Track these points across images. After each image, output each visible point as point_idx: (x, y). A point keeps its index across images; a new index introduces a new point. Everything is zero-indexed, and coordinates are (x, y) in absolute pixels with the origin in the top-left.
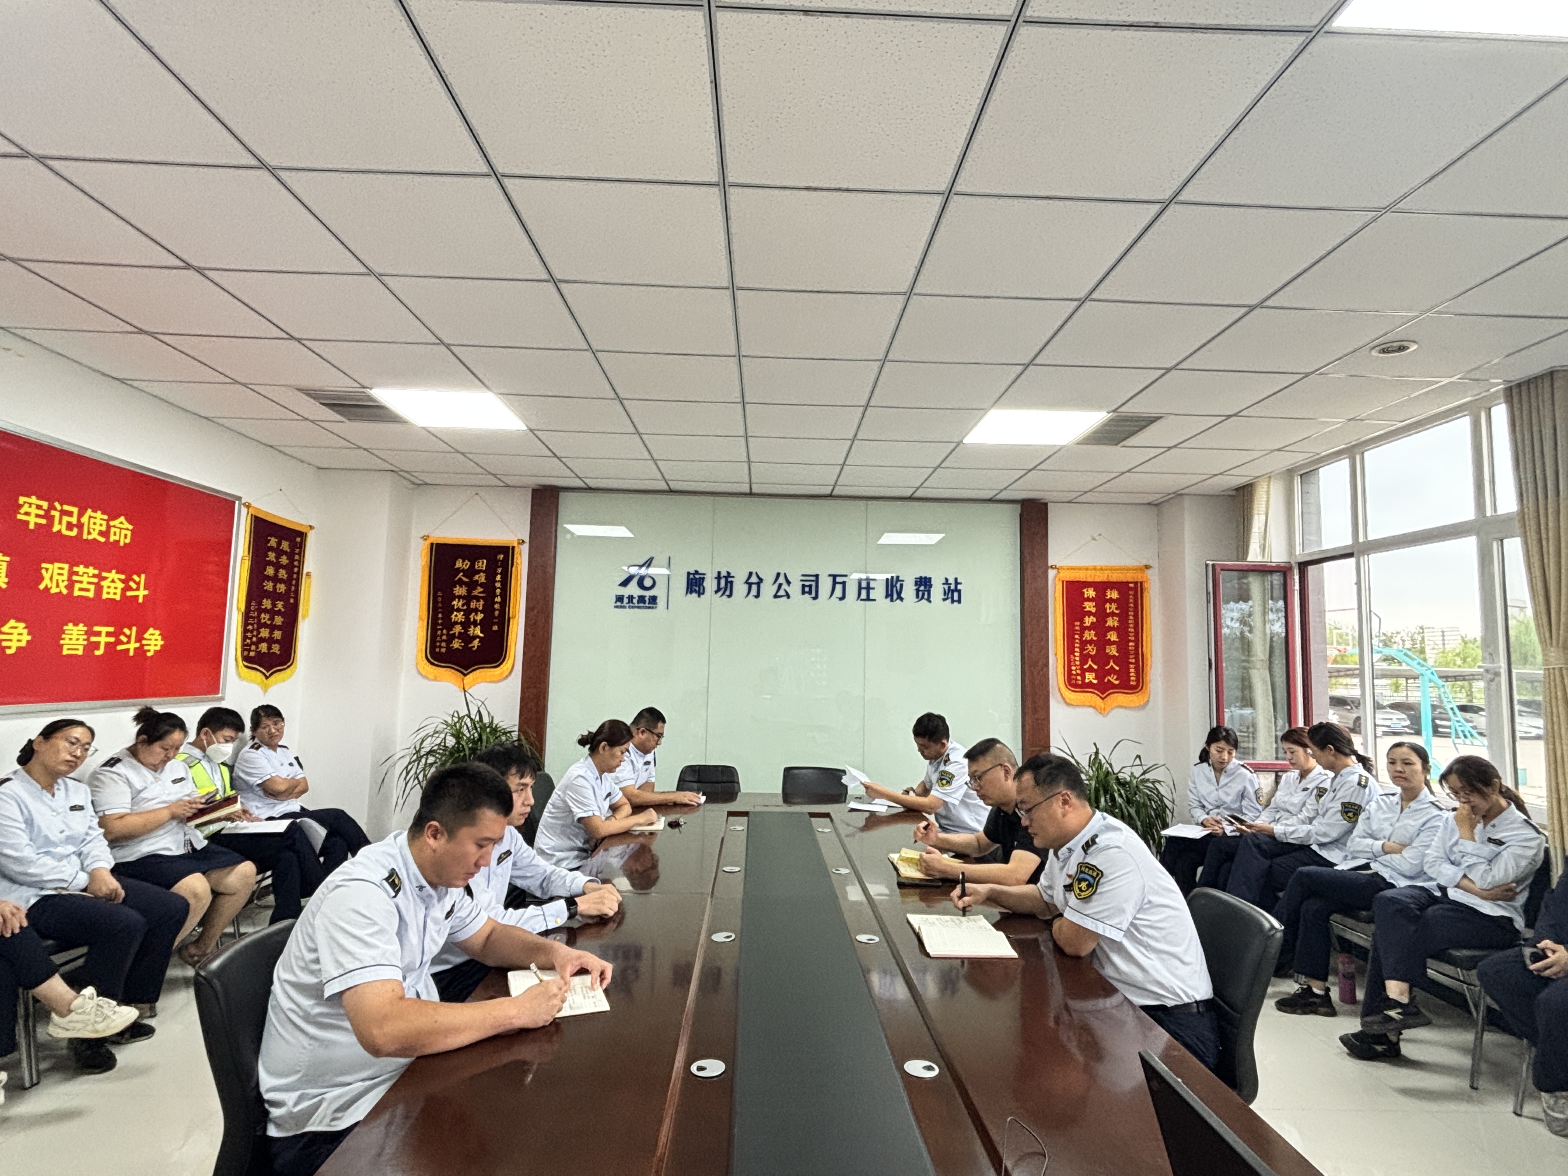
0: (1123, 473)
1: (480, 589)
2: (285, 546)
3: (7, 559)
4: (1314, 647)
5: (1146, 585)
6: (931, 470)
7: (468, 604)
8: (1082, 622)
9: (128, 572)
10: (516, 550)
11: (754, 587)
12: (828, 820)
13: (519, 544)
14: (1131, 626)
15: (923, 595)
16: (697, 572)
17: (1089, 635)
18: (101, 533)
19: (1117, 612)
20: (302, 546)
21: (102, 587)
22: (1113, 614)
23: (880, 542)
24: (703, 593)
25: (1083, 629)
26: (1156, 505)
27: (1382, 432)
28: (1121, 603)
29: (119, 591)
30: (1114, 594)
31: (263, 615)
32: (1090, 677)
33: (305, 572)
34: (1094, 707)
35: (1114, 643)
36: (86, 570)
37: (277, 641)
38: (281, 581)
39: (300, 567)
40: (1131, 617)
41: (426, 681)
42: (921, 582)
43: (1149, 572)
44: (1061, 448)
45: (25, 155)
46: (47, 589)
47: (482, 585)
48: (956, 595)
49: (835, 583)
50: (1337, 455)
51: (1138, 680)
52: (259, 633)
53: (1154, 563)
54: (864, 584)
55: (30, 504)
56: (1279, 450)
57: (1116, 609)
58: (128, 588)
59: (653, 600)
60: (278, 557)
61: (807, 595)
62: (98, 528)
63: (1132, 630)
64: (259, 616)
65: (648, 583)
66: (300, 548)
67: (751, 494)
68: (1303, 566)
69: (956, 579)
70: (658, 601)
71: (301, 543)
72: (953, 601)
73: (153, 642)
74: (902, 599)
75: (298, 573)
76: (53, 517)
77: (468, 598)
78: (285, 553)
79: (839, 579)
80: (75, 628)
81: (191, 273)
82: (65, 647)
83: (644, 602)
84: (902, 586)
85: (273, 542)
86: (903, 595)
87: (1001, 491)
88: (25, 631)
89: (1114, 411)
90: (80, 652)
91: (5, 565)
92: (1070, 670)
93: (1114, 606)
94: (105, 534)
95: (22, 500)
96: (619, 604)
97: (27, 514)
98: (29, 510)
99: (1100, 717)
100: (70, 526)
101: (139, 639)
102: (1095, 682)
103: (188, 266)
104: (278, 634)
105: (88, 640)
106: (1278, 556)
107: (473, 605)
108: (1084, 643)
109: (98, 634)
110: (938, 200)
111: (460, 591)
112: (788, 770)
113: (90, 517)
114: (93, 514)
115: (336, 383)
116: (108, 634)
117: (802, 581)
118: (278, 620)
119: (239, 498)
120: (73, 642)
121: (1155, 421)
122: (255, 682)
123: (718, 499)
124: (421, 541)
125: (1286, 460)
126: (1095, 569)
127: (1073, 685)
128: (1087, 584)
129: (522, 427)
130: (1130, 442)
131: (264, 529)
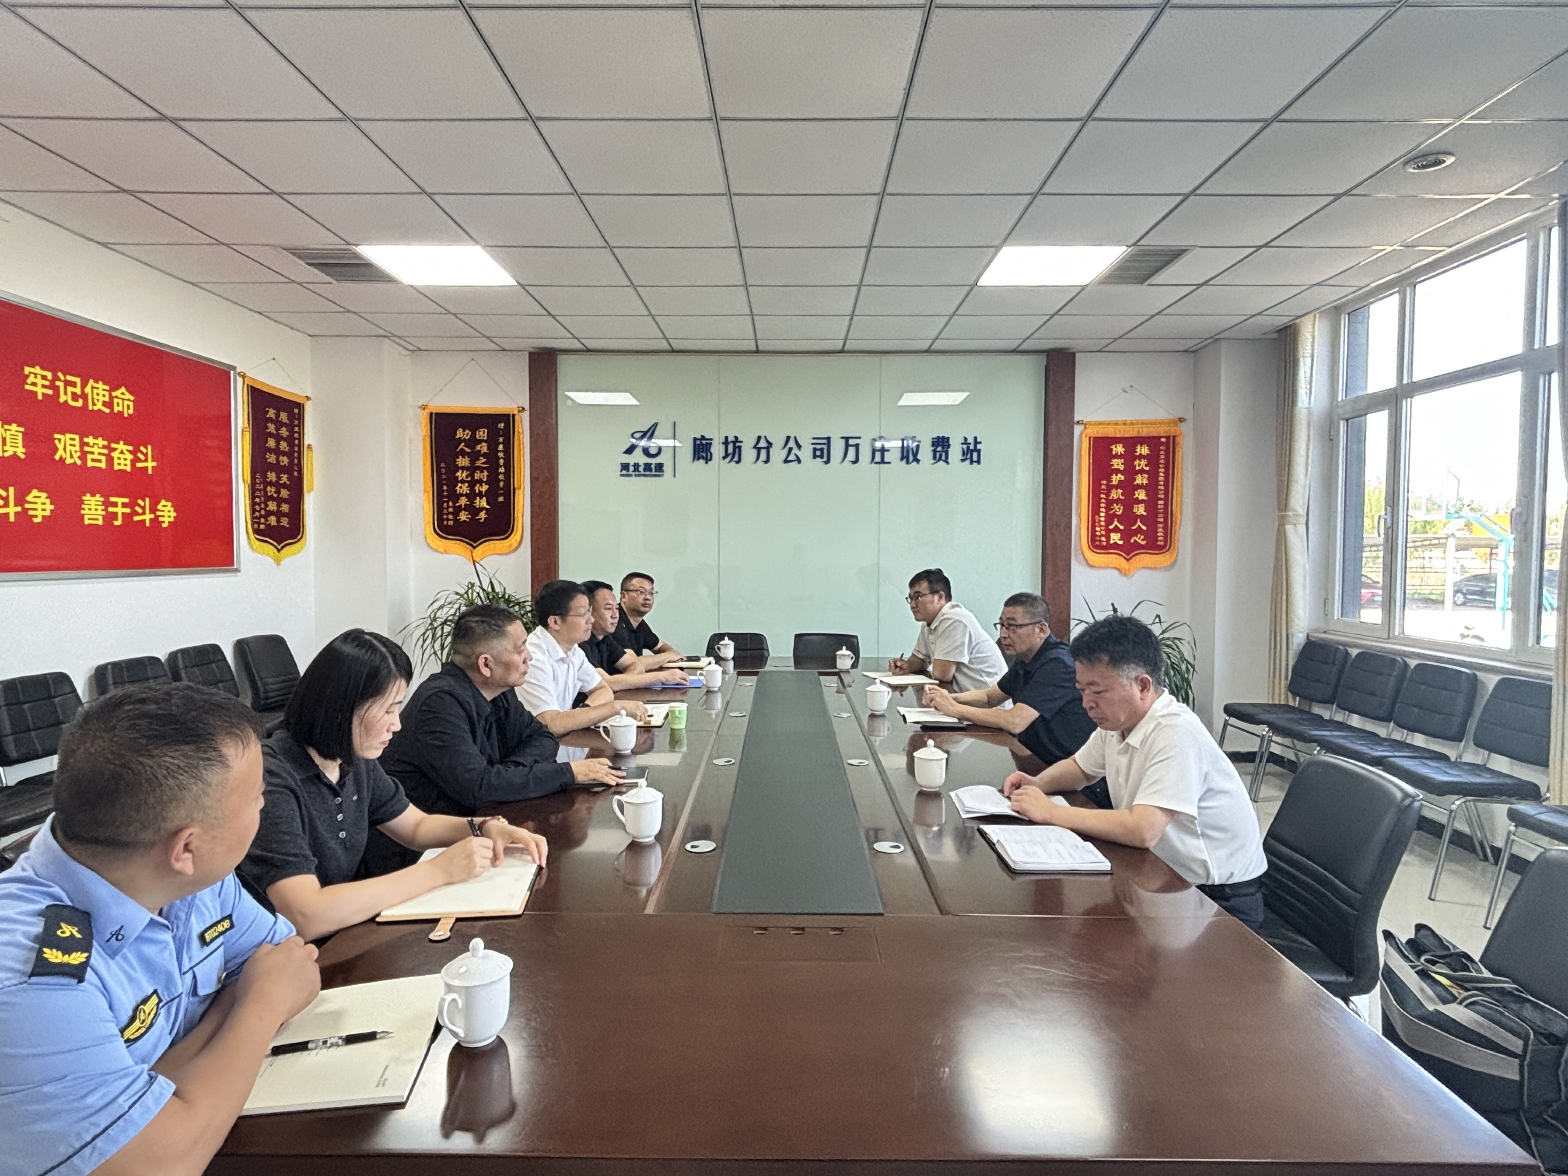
0: (1153, 316)
1: (483, 460)
2: (284, 417)
3: (22, 429)
5: (1177, 439)
6: (947, 318)
7: (472, 475)
8: (1109, 481)
9: (135, 444)
10: (517, 418)
11: (763, 452)
13: (519, 411)
14: (1162, 483)
15: (941, 456)
16: (703, 438)
17: (1117, 494)
18: (105, 404)
19: (1147, 469)
20: (300, 417)
21: (112, 458)
22: (1142, 471)
23: (900, 403)
24: (711, 460)
25: (1110, 488)
26: (1194, 352)
27: (1430, 260)
28: (1152, 460)
29: (128, 462)
30: (1144, 450)
31: (269, 488)
32: (1115, 538)
33: (306, 444)
34: (1118, 569)
35: (1142, 501)
36: (95, 441)
37: (285, 515)
38: (284, 454)
39: (301, 438)
40: (1161, 474)
41: (436, 554)
42: (938, 442)
43: (1182, 425)
44: (1083, 288)
46: (62, 460)
47: (484, 455)
48: (975, 455)
49: (847, 446)
50: (1383, 290)
51: (1165, 540)
52: (267, 506)
53: (1189, 416)
54: (878, 447)
55: (36, 375)
56: (1319, 284)
57: (1146, 466)
58: (136, 460)
59: (660, 467)
60: (277, 429)
61: (818, 459)
62: (101, 399)
63: (1162, 488)
64: (265, 488)
65: (653, 449)
66: (299, 419)
67: (757, 352)
69: (976, 438)
70: (664, 468)
71: (299, 414)
72: (972, 462)
73: (166, 514)
74: (918, 461)
75: (299, 446)
76: (58, 387)
77: (472, 469)
78: (285, 424)
79: (851, 442)
80: (93, 499)
81: (167, 124)
82: (86, 517)
83: (651, 470)
84: (918, 447)
85: (271, 413)
86: (919, 457)
87: (1025, 340)
88: (48, 501)
89: (1134, 245)
90: (100, 522)
91: (20, 435)
92: (1094, 531)
93: (1143, 462)
94: (109, 404)
95: (27, 370)
96: (624, 472)
97: (34, 384)
98: (35, 380)
99: (1124, 579)
100: (75, 397)
101: (153, 510)
102: (1121, 543)
103: (163, 118)
104: (285, 508)
107: (477, 476)
108: (1110, 503)
109: (115, 505)
111: (462, 462)
112: (799, 637)
113: (93, 388)
114: (95, 385)
115: (322, 241)
116: (124, 505)
117: (813, 444)
118: (285, 493)
119: (234, 368)
120: (93, 512)
121: (1179, 255)
122: (268, 555)
123: (724, 358)
124: (420, 411)
125: (1330, 296)
126: (1124, 424)
127: (1097, 547)
128: (1116, 440)
129: (513, 282)
130: (1156, 279)
131: (261, 399)
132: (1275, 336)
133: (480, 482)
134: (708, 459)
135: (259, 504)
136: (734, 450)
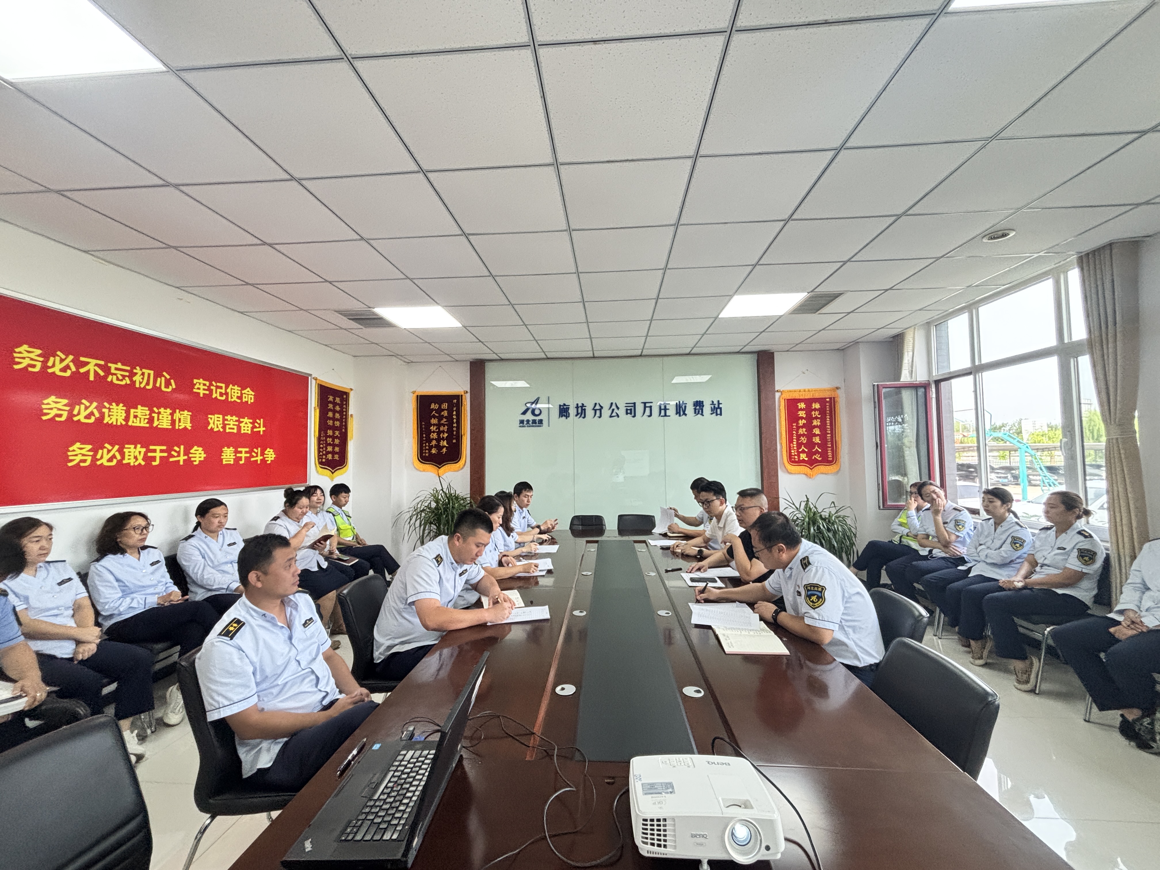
0: (820, 331)
1: (445, 420)
2: (338, 400)
3: (190, 413)
4: (946, 433)
5: (837, 399)
6: (700, 336)
7: (439, 428)
8: (798, 423)
9: (254, 418)
10: (463, 397)
11: (598, 412)
12: (644, 544)
13: (464, 393)
14: (828, 424)
15: (699, 411)
16: (565, 405)
17: (802, 431)
18: (238, 397)
19: (819, 416)
20: (347, 400)
21: (240, 427)
22: (816, 418)
23: (673, 382)
24: (569, 416)
25: (798, 428)
26: (843, 350)
27: (991, 293)
28: (822, 411)
29: (249, 429)
30: (817, 406)
31: (328, 439)
32: (803, 456)
33: (350, 414)
34: (806, 475)
35: (818, 435)
36: (232, 418)
37: (337, 453)
38: (337, 420)
39: (347, 411)
40: (828, 419)
41: (419, 472)
42: (697, 404)
43: (838, 391)
44: (781, 317)
45: (167, 185)
46: (212, 429)
47: (446, 417)
48: (719, 411)
49: (645, 407)
50: (961, 310)
51: (833, 457)
52: (327, 449)
53: (842, 386)
54: (663, 407)
55: (200, 383)
56: (920, 310)
57: (819, 414)
58: (254, 427)
59: (541, 421)
60: (334, 407)
61: (629, 415)
62: (236, 395)
63: (829, 427)
64: (326, 439)
65: (537, 412)
66: (346, 401)
67: (594, 357)
68: (937, 382)
69: (718, 401)
70: (543, 422)
71: (346, 398)
72: (717, 415)
73: (270, 456)
74: (686, 415)
75: (346, 415)
76: (212, 390)
77: (439, 425)
78: (338, 404)
79: (647, 405)
80: (229, 450)
81: (266, 247)
82: (224, 460)
83: (536, 423)
84: (685, 407)
85: (331, 398)
86: (686, 412)
87: (745, 346)
88: (203, 452)
89: (812, 292)
90: (232, 462)
91: (189, 417)
92: (790, 453)
93: (817, 413)
94: (240, 398)
95: (195, 381)
96: (521, 425)
97: (199, 389)
98: (199, 386)
99: (810, 480)
100: (221, 394)
101: (263, 454)
102: (806, 459)
103: (264, 243)
104: (337, 449)
105: (235, 455)
106: (921, 377)
107: (442, 429)
108: (799, 436)
109: (241, 452)
110: (689, 163)
111: (434, 421)
112: (620, 517)
113: (232, 389)
114: (233, 387)
115: (356, 306)
116: (246, 452)
117: (626, 407)
118: (337, 441)
119: (311, 375)
120: (228, 457)
121: (838, 296)
122: (326, 476)
123: (575, 361)
124: (412, 394)
125: (926, 316)
126: (805, 391)
127: (793, 462)
128: (800, 401)
129: (459, 325)
130: (823, 310)
131: (325, 391)
132: (891, 339)
133: (443, 432)
134: (567, 416)
135: (322, 448)
136: (581, 411)
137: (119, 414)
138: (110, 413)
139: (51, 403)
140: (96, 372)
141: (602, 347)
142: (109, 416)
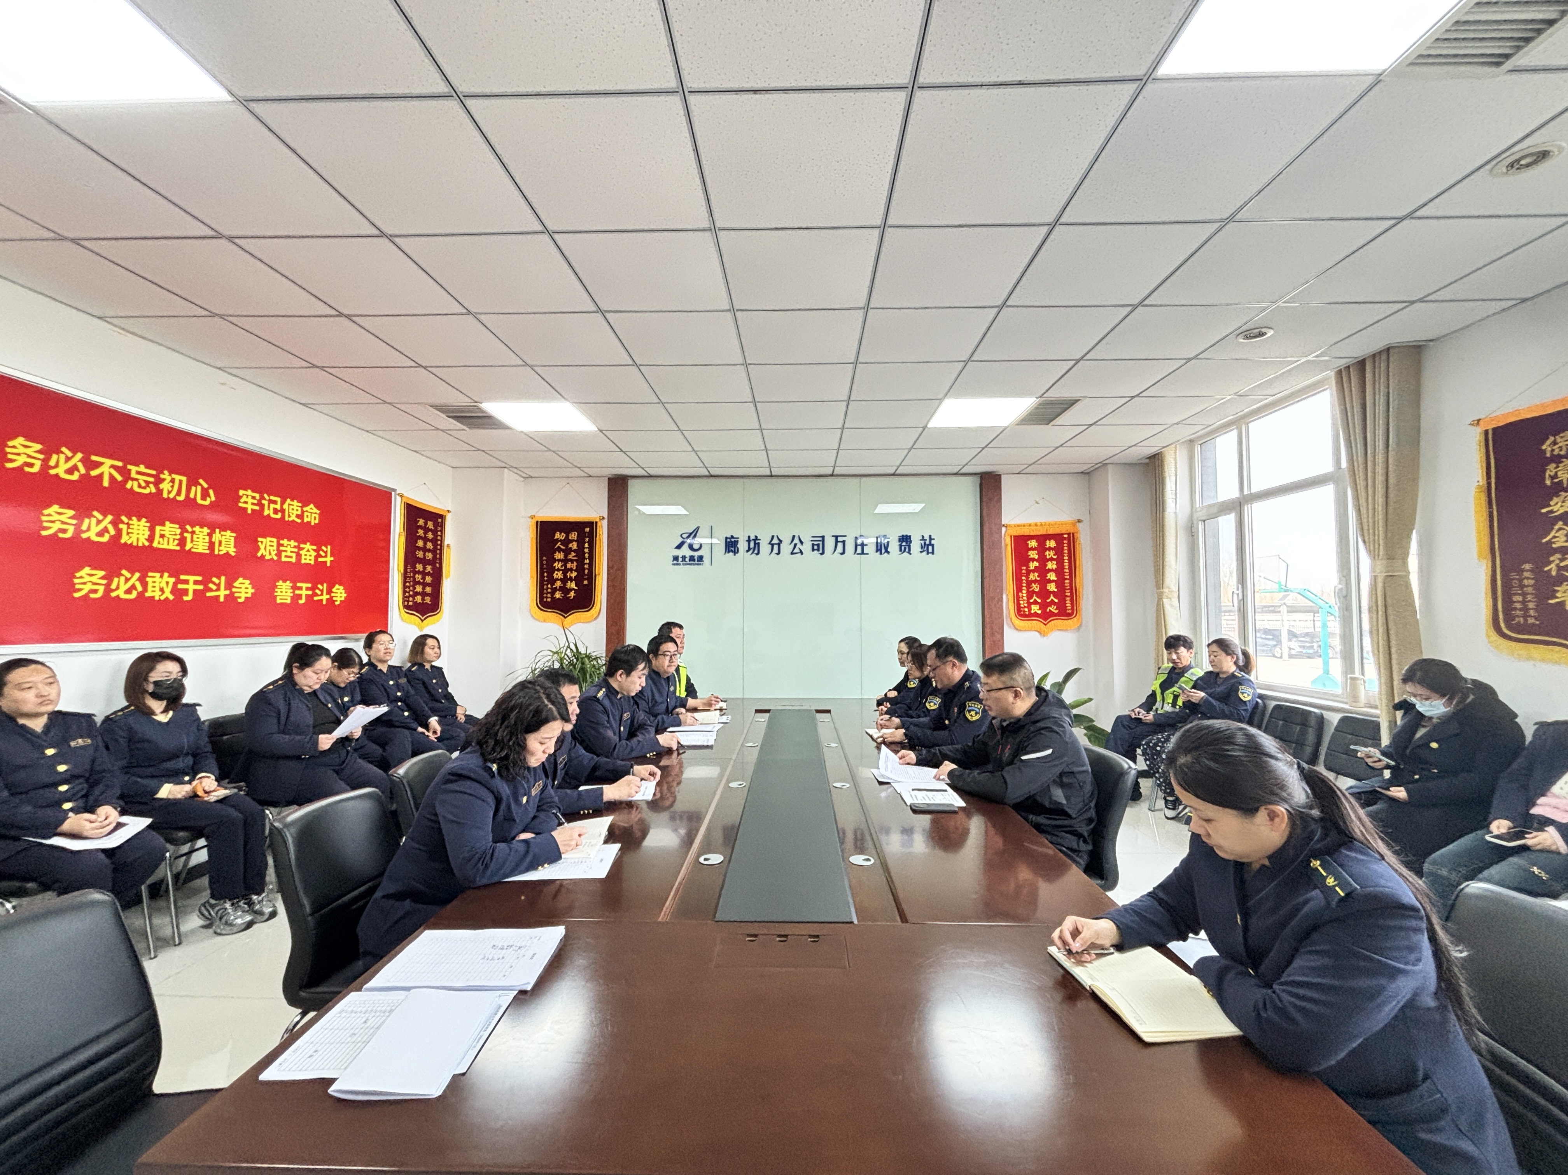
0: (1057, 448)
1: (573, 554)
2: (430, 525)
3: (234, 535)
5: (1077, 535)
6: (907, 450)
7: (565, 565)
8: (1028, 566)
9: (318, 544)
10: (599, 525)
11: (776, 547)
13: (600, 519)
14: (1067, 568)
15: (905, 549)
16: (732, 537)
17: (1034, 576)
19: (1055, 557)
20: (442, 525)
21: (301, 555)
22: (1052, 559)
23: (876, 511)
24: (738, 553)
25: (1029, 572)
26: (1088, 473)
27: (1258, 405)
28: (1058, 550)
29: (313, 558)
30: (1052, 544)
31: (417, 576)
32: (1035, 609)
33: (446, 543)
34: (1038, 632)
35: (1053, 581)
36: (289, 543)
37: (428, 595)
38: (429, 551)
39: (442, 540)
40: (1066, 561)
41: (538, 623)
42: (903, 539)
43: (1079, 525)
44: (1005, 428)
45: (219, 236)
46: (263, 556)
47: (575, 551)
48: (930, 548)
49: (837, 542)
50: (1225, 427)
51: (1073, 609)
52: (415, 588)
53: (1084, 518)
54: (859, 542)
55: (247, 496)
56: (1178, 424)
57: (1054, 555)
58: (318, 556)
59: (701, 558)
60: (425, 533)
61: (816, 552)
62: (295, 513)
63: (1067, 571)
64: (414, 576)
65: (696, 546)
67: (771, 476)
68: (1203, 521)
69: (930, 536)
70: (704, 559)
71: (442, 523)
72: (928, 553)
73: (339, 595)
74: (888, 553)
75: (441, 545)
76: (264, 505)
77: (565, 561)
78: (431, 530)
79: (840, 539)
80: (284, 584)
81: (344, 319)
82: (278, 598)
83: (694, 560)
84: (888, 543)
85: (421, 522)
86: (889, 550)
87: (964, 466)
88: (250, 586)
89: (1041, 397)
90: (289, 601)
91: (233, 539)
92: (1019, 604)
93: (1052, 553)
94: (299, 516)
95: (241, 492)
96: (675, 562)
97: (246, 503)
98: (246, 500)
100: (276, 511)
101: (329, 592)
102: (1039, 612)
103: (341, 314)
104: (428, 590)
107: (569, 565)
108: (1029, 583)
109: (300, 588)
110: (876, 233)
111: (559, 556)
113: (289, 505)
114: (291, 503)
115: (457, 399)
116: (307, 589)
117: (812, 541)
118: (428, 579)
119: (395, 490)
120: (284, 594)
121: (1074, 404)
122: (415, 624)
123: (747, 481)
124: (530, 520)
125: (1186, 433)
126: (1036, 525)
127: (1021, 615)
128: (1031, 537)
129: (594, 428)
130: (1058, 421)
131: (414, 513)
132: (1147, 461)
133: (571, 570)
136: (754, 545)
137: (141, 532)
138: (130, 531)
139: (53, 514)
140: (111, 477)
141: (782, 463)
142: (128, 533)
